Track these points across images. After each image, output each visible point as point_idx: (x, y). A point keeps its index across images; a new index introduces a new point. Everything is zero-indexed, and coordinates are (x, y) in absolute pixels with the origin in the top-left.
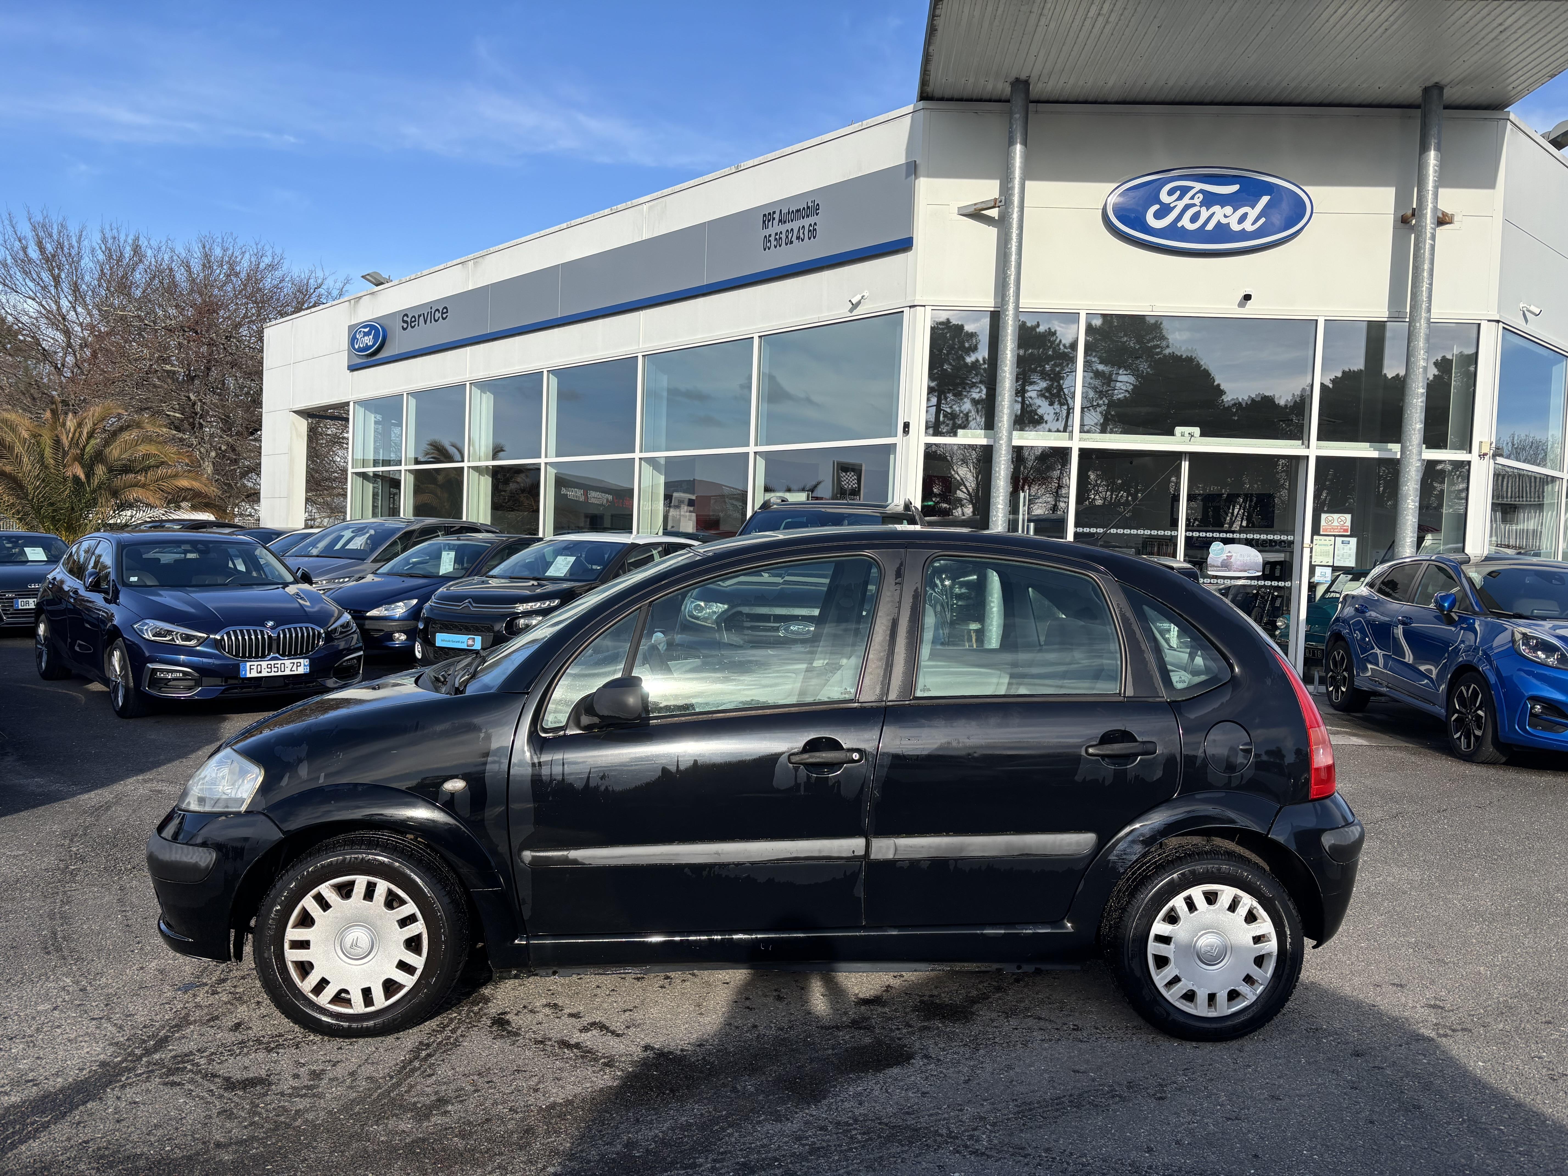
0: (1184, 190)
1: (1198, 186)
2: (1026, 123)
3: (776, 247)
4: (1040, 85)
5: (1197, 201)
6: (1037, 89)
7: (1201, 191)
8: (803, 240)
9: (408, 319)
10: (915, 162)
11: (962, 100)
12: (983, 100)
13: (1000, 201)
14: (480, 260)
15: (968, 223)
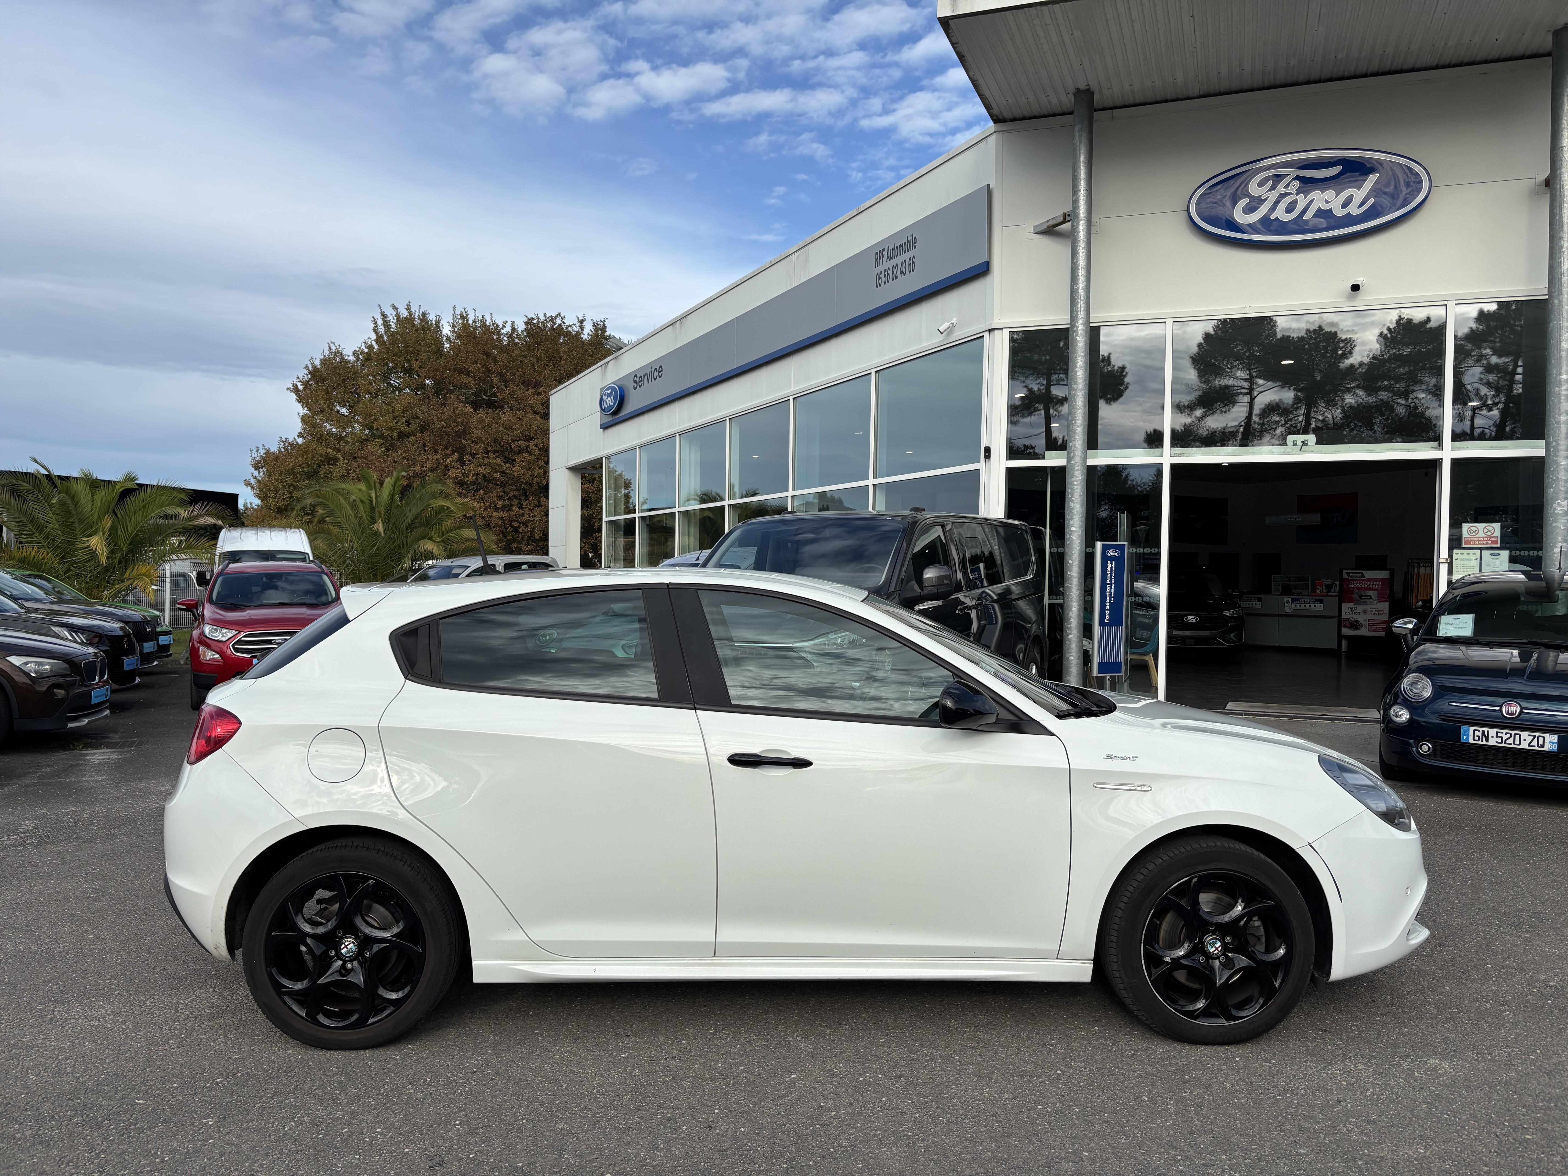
0: (1278, 179)
1: (1292, 172)
2: (1091, 133)
3: (885, 283)
4: (1105, 92)
5: (1292, 189)
6: (1103, 96)
7: (1297, 178)
8: (904, 274)
9: (637, 379)
10: (989, 186)
11: (1035, 117)
12: (1055, 115)
13: (1069, 215)
14: (684, 320)
15: (1044, 240)
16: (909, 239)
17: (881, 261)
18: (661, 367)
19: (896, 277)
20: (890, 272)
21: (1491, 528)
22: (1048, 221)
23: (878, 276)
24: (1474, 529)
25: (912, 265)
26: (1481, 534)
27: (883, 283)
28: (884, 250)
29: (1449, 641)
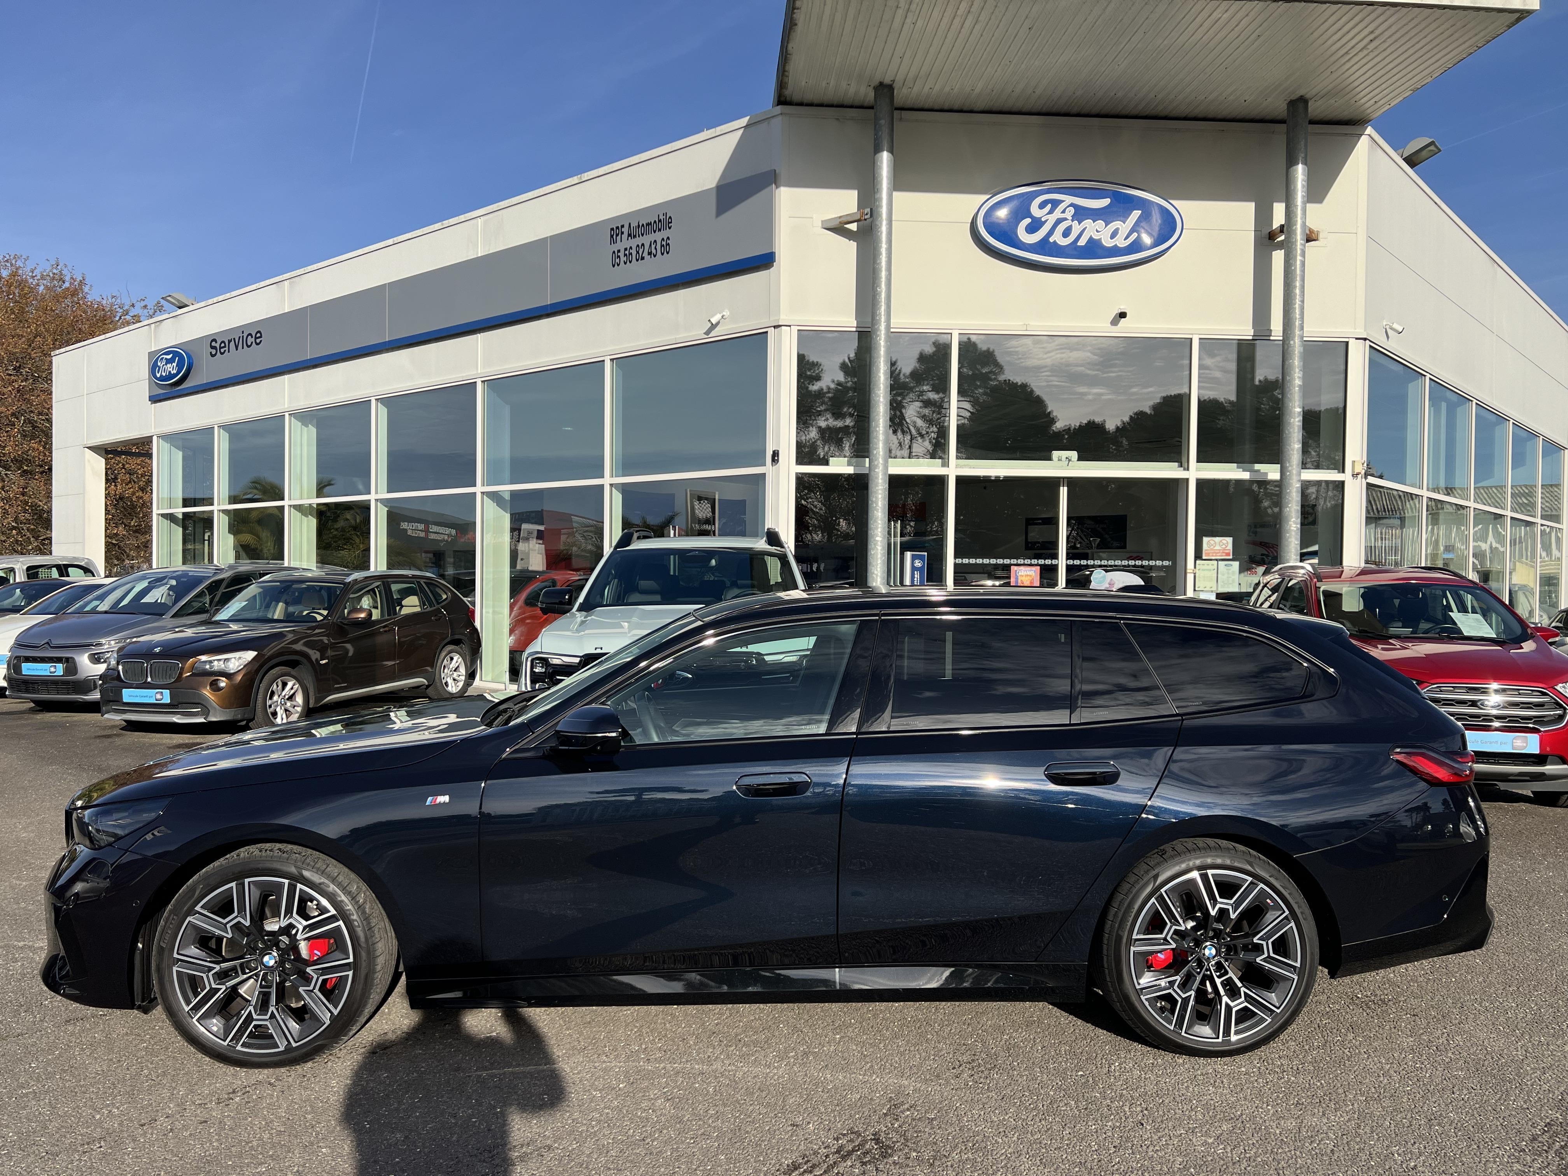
0: (1055, 203)
1: (1068, 199)
2: (892, 130)
3: (625, 263)
4: (905, 91)
5: (1068, 215)
6: (902, 95)
7: (1072, 205)
8: (655, 256)
9: (217, 345)
10: (775, 171)
13: (868, 214)
14: (296, 280)
15: (832, 237)
16: (661, 217)
17: (619, 237)
18: (259, 332)
19: (643, 258)
20: (634, 252)
21: (1224, 542)
22: (840, 217)
23: (616, 254)
24: (1212, 542)
25: (666, 248)
26: (1217, 547)
27: (622, 262)
28: (623, 226)
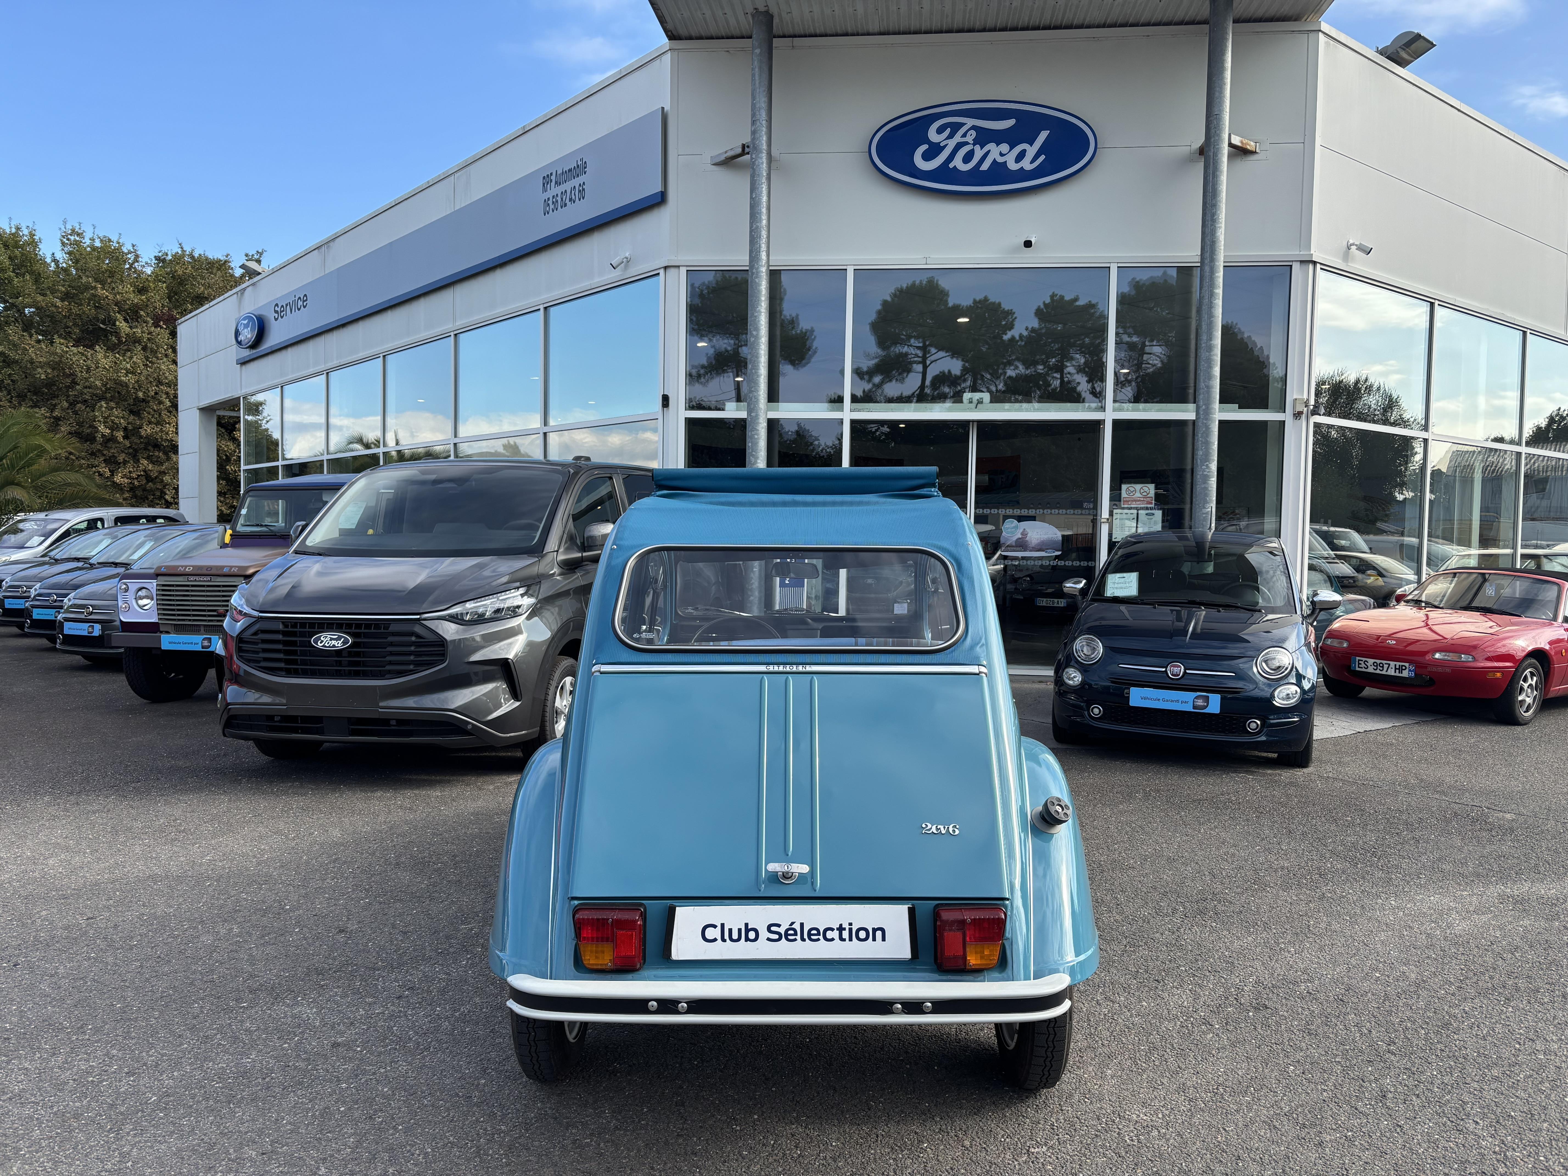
0: (956, 127)
1: (970, 122)
2: (770, 59)
3: (553, 211)
4: (785, 17)
5: (970, 138)
6: (783, 21)
7: (974, 128)
8: (574, 202)
9: (278, 309)
10: (663, 108)
11: (711, 38)
12: (732, 37)
13: (748, 147)
14: (331, 244)
15: (722, 174)
16: (579, 163)
17: (549, 186)
18: (305, 295)
19: (566, 205)
20: (559, 199)
21: (1146, 489)
22: (726, 152)
23: (546, 203)
24: (1132, 489)
25: (582, 193)
26: (1138, 495)
27: (551, 210)
28: (551, 174)
29: (1116, 600)
